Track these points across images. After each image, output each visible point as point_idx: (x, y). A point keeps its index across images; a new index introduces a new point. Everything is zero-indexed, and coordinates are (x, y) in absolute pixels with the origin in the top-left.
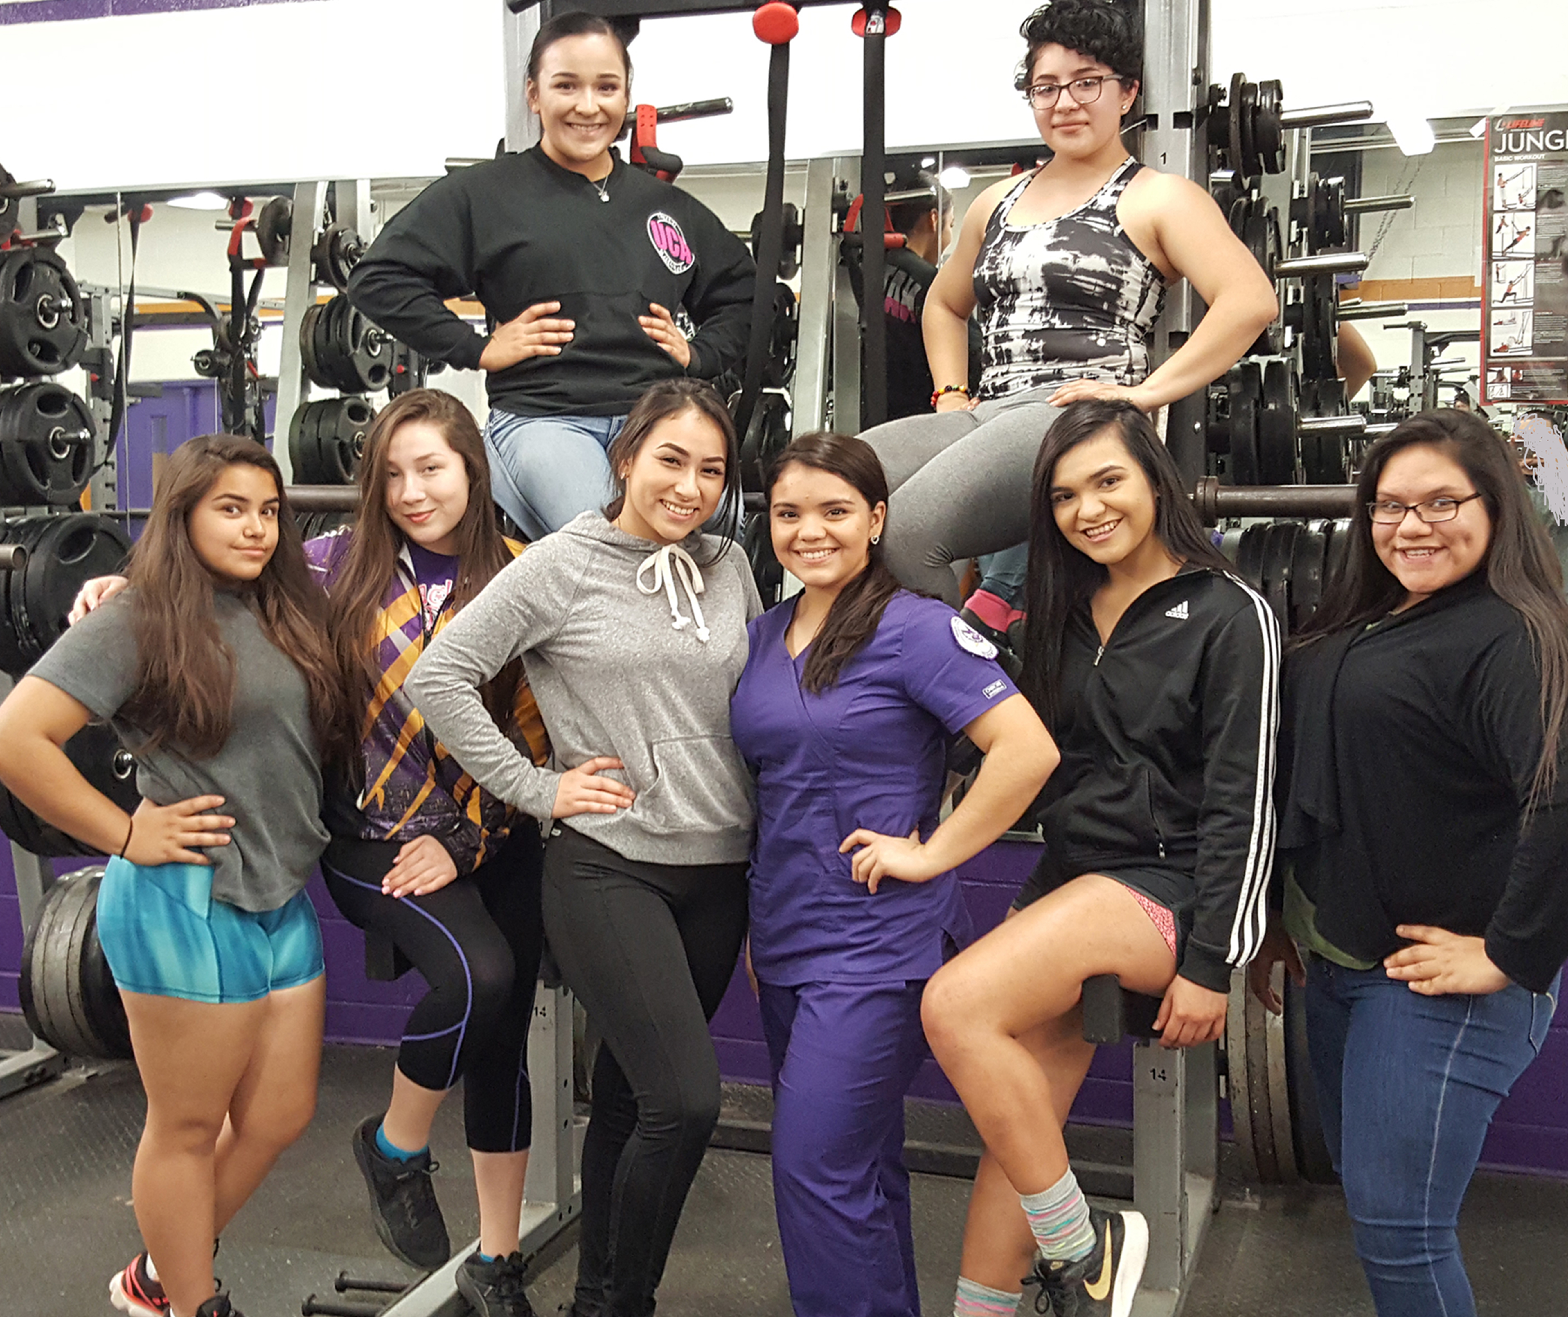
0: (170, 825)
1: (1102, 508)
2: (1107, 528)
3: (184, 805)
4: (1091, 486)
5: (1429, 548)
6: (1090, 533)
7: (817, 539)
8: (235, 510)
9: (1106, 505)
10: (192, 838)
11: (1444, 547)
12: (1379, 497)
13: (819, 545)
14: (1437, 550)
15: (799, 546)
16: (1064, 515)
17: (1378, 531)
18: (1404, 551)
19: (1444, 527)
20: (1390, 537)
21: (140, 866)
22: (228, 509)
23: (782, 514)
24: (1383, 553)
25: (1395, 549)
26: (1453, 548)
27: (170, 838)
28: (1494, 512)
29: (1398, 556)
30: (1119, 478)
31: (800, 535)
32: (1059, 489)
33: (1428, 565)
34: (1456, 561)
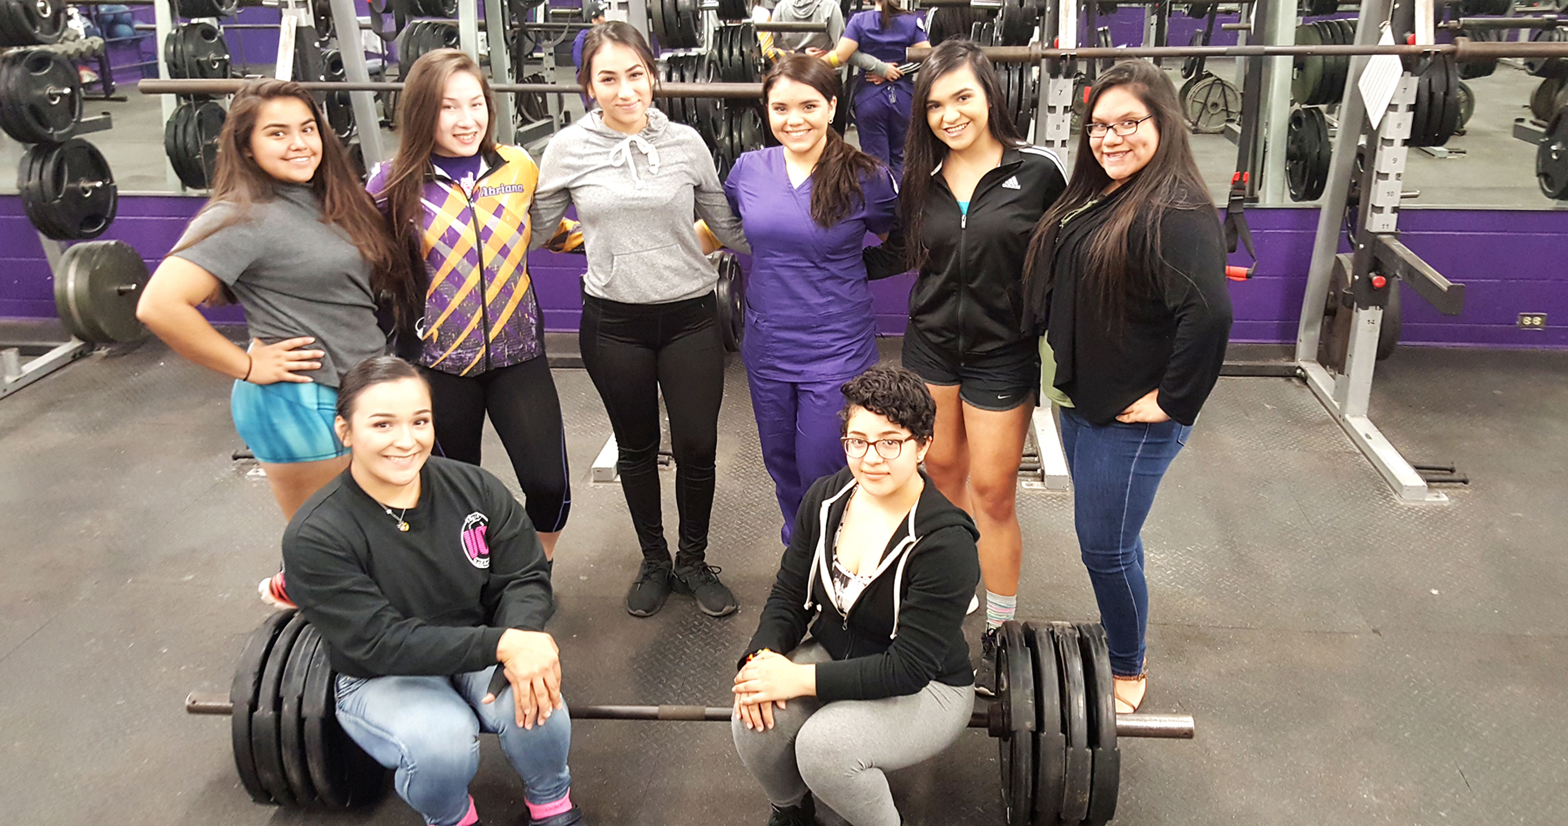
0: (279, 357)
1: (958, 115)
2: (960, 128)
3: (286, 343)
4: (953, 100)
5: (1122, 152)
6: (950, 130)
7: (799, 125)
8: (281, 134)
9: (961, 113)
10: (295, 365)
11: (1131, 150)
12: (1094, 120)
13: (801, 128)
14: (1127, 152)
15: (789, 129)
16: (934, 118)
17: (1093, 142)
18: (1108, 155)
19: (1130, 139)
20: (1099, 147)
21: (263, 386)
22: (276, 134)
23: (776, 109)
24: (1097, 155)
25: (1103, 153)
26: (1137, 151)
27: (279, 365)
28: (1159, 128)
29: (1105, 156)
30: (969, 96)
31: (789, 123)
32: (932, 102)
33: (1122, 161)
34: (1139, 159)
